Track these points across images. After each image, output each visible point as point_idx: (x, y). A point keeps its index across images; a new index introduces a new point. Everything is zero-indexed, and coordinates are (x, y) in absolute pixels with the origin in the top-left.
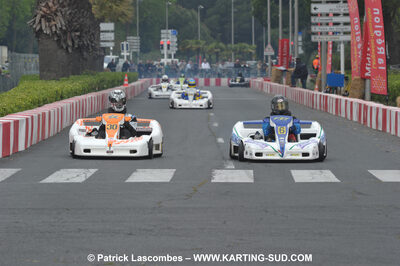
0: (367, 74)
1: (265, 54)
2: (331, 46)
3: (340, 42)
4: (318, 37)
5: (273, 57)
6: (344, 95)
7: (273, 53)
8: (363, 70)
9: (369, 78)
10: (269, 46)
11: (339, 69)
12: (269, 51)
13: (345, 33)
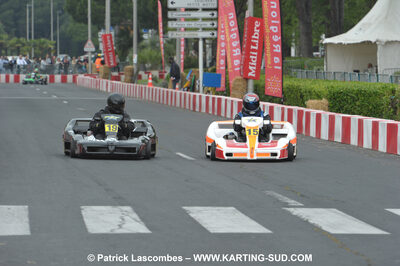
0: (250, 74)
1: (85, 49)
2: (182, 43)
3: (198, 39)
4: (175, 33)
5: (93, 53)
6: (225, 95)
7: (94, 49)
8: (246, 69)
9: (251, 77)
10: (90, 42)
11: (197, 66)
12: (89, 47)
13: (204, 29)
